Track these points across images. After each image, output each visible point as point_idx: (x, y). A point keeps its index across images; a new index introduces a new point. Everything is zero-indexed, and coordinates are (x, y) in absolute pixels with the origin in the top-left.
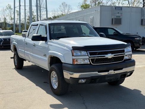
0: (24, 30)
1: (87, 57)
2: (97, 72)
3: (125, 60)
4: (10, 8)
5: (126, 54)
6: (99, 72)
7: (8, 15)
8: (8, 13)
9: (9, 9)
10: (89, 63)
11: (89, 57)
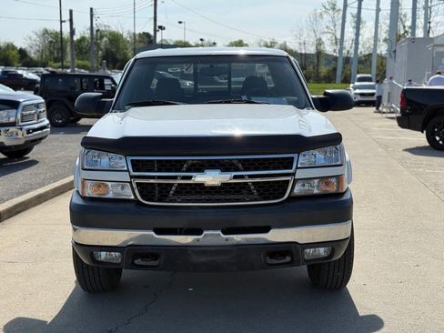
0: (358, 76)
1: (126, 177)
2: (153, 233)
3: (292, 198)
4: (334, 9)
5: (300, 174)
6: (157, 233)
7: (326, 30)
8: (328, 24)
9: (331, 12)
10: (132, 197)
11: (131, 177)
